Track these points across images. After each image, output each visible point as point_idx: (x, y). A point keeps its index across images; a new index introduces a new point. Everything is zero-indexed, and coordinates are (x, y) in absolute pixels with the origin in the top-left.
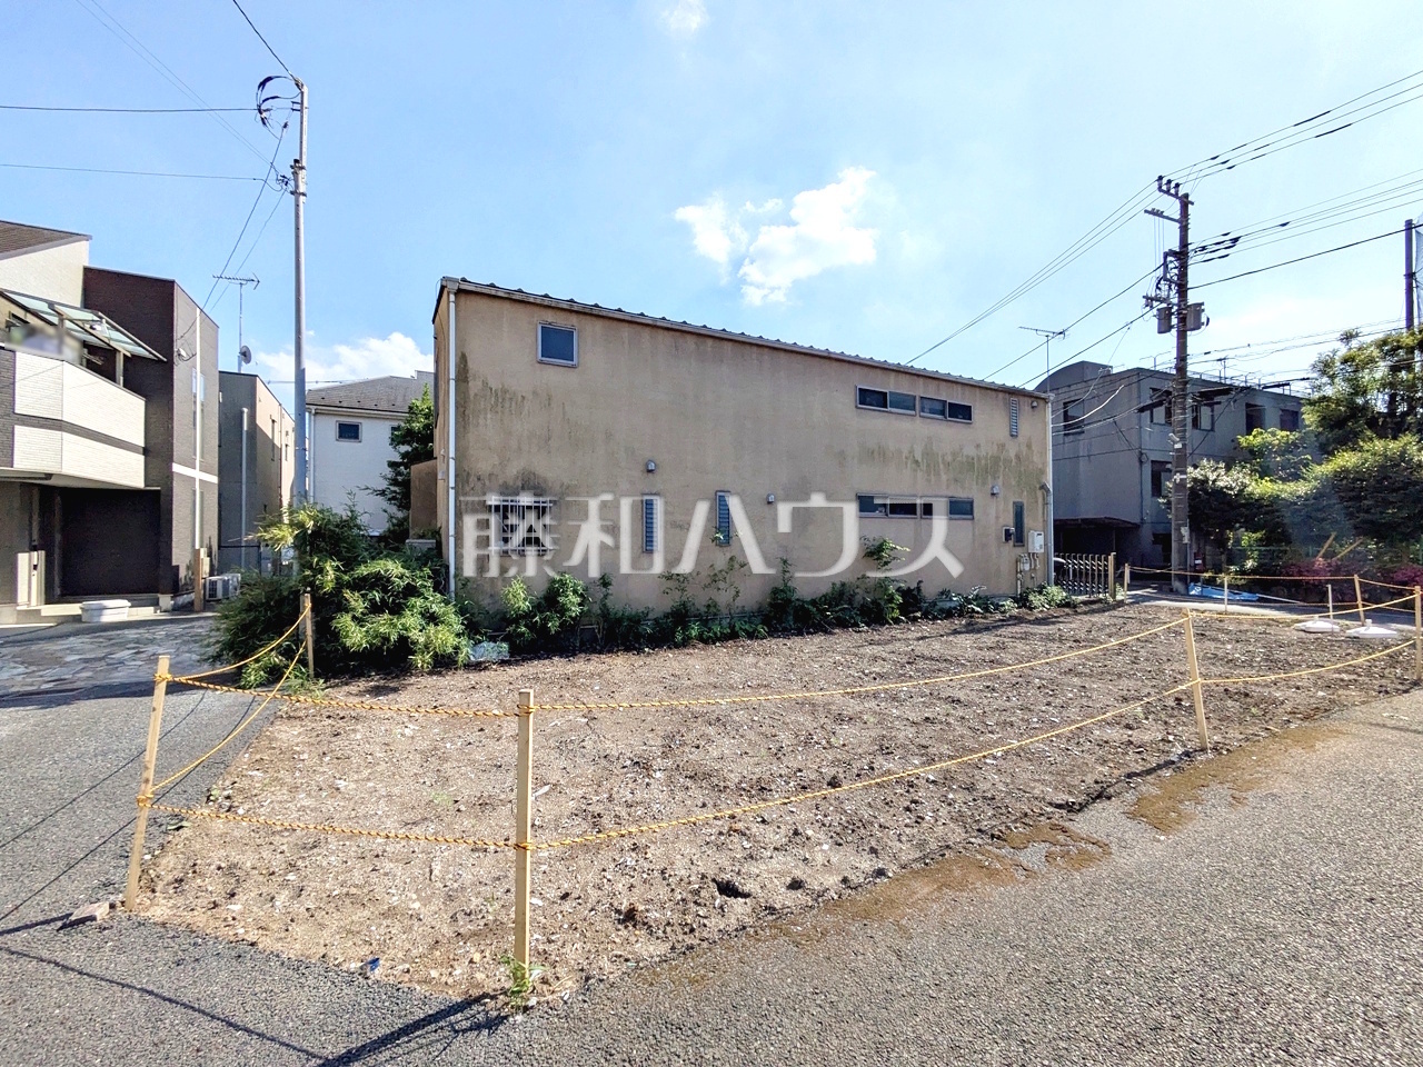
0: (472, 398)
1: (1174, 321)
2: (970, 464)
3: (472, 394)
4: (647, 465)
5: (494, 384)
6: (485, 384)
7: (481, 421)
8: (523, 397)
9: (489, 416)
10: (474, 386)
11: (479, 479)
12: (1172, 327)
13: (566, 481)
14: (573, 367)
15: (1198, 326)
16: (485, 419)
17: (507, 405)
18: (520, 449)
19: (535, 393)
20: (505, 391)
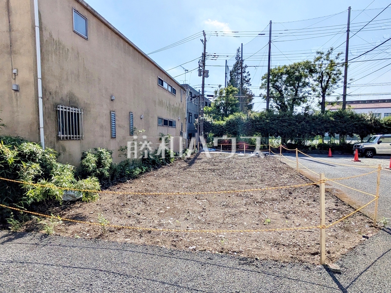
0: (45, 41)
1: (202, 74)
2: (176, 109)
3: (45, 40)
4: (111, 97)
5: (55, 37)
6: (51, 36)
7: (50, 59)
8: (68, 50)
9: (54, 56)
10: (46, 34)
11: (50, 94)
12: (202, 75)
13: (86, 101)
14: (87, 39)
15: (207, 76)
16: (52, 57)
17: (61, 52)
18: (67, 79)
19: (72, 49)
20: (60, 44)
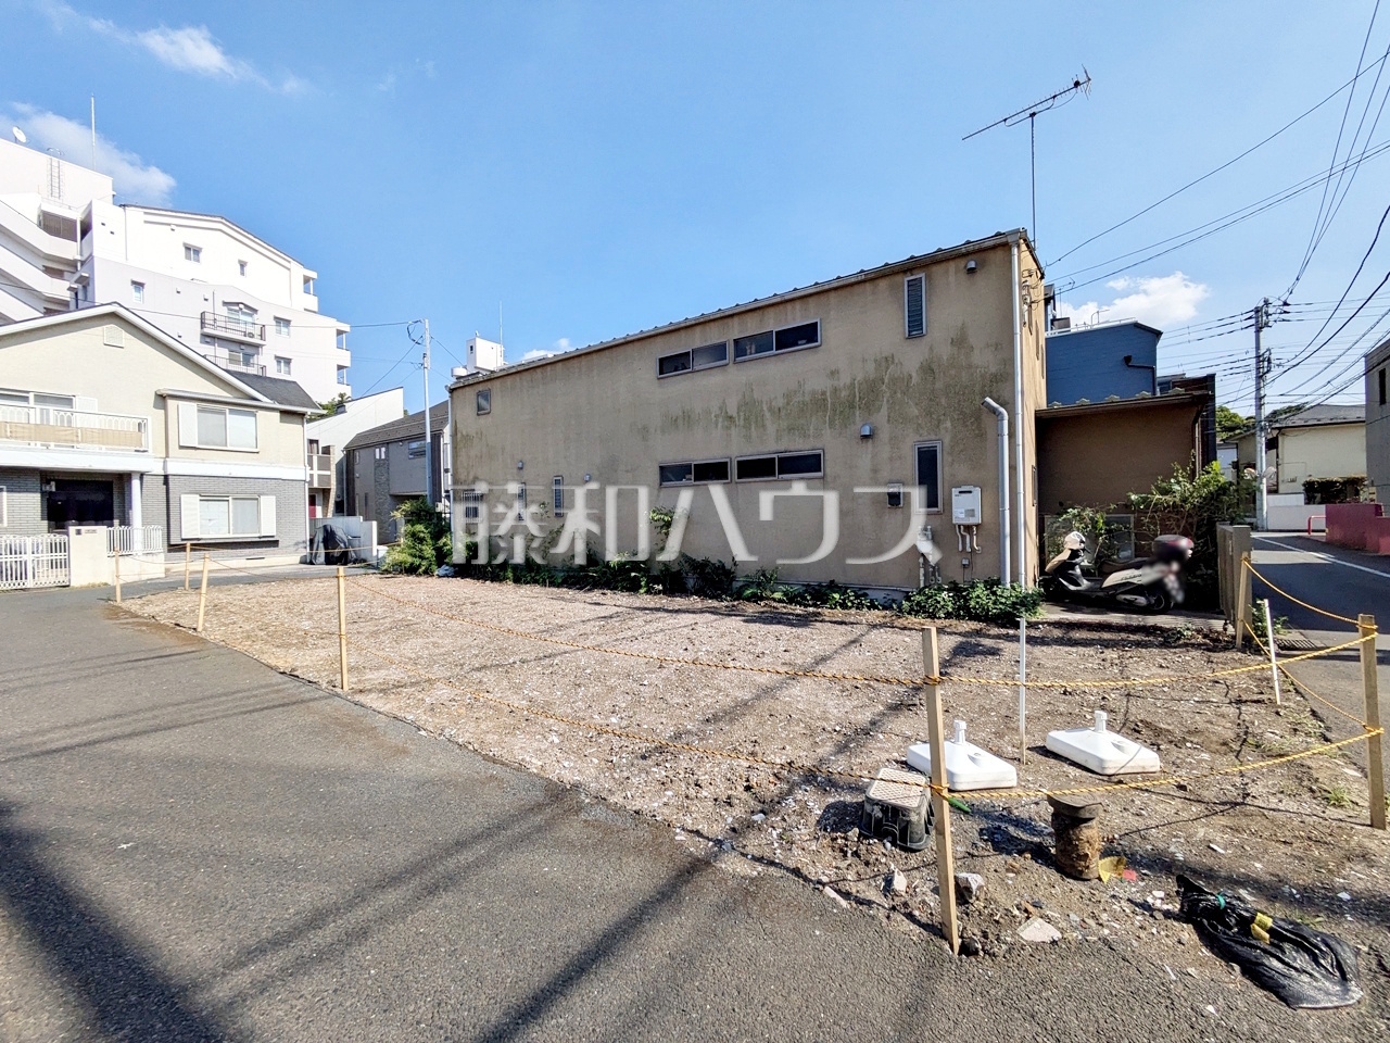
2: (819, 403)
